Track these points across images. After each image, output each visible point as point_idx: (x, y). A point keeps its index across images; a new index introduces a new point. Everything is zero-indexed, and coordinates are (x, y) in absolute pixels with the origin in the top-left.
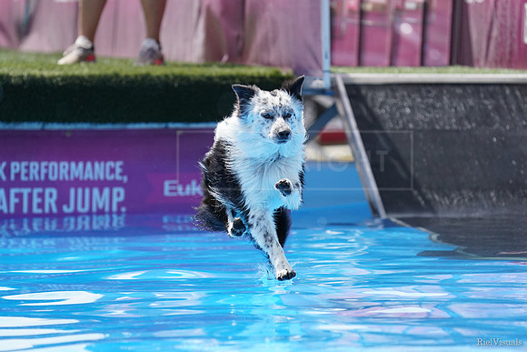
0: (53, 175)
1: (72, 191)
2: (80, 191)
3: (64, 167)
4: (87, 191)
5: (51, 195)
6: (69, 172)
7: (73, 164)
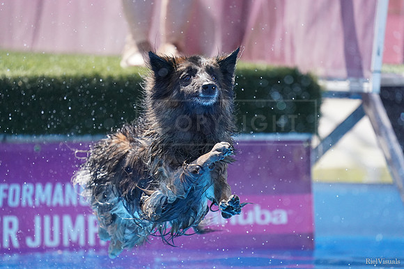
0: (14, 199)
1: (37, 220)
2: (47, 219)
3: (28, 190)
4: (56, 219)
5: (11, 225)
6: (33, 197)
7: (39, 187)
